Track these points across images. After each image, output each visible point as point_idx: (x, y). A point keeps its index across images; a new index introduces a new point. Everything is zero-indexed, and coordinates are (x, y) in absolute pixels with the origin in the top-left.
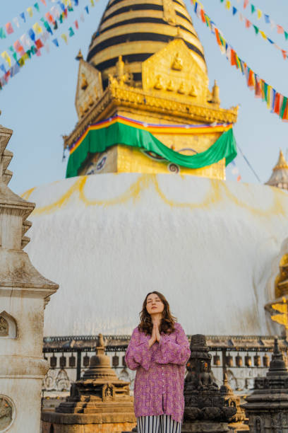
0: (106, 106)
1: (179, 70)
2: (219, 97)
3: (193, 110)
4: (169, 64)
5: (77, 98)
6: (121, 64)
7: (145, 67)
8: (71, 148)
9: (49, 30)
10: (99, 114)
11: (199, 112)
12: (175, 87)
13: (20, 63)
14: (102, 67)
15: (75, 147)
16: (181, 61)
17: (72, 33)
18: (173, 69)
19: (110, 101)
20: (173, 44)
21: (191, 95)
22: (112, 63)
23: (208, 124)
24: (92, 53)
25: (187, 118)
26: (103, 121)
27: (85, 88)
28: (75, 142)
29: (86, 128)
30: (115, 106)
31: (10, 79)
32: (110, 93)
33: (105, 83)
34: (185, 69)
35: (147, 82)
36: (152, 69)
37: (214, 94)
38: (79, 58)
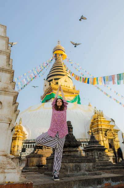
0: (50, 89)
1: (66, 82)
2: (75, 88)
3: (69, 90)
4: (64, 80)
5: (44, 88)
6: (54, 80)
7: (59, 81)
8: (42, 99)
9: (38, 74)
10: (49, 91)
11: (71, 91)
12: (66, 85)
13: (31, 80)
14: (50, 81)
15: (43, 99)
16: (67, 80)
17: (43, 75)
18: (65, 81)
19: (51, 88)
20: (65, 76)
21: (69, 87)
22: (51, 80)
23: (73, 93)
24: (47, 78)
25: (68, 92)
26: (49, 93)
27: (45, 86)
28: (43, 98)
29: (46, 94)
30: (52, 89)
31: (29, 84)
32: (51, 86)
33: (50, 84)
34: (68, 82)
35: (59, 84)
36: (60, 81)
37: (74, 87)
38: (44, 79)
